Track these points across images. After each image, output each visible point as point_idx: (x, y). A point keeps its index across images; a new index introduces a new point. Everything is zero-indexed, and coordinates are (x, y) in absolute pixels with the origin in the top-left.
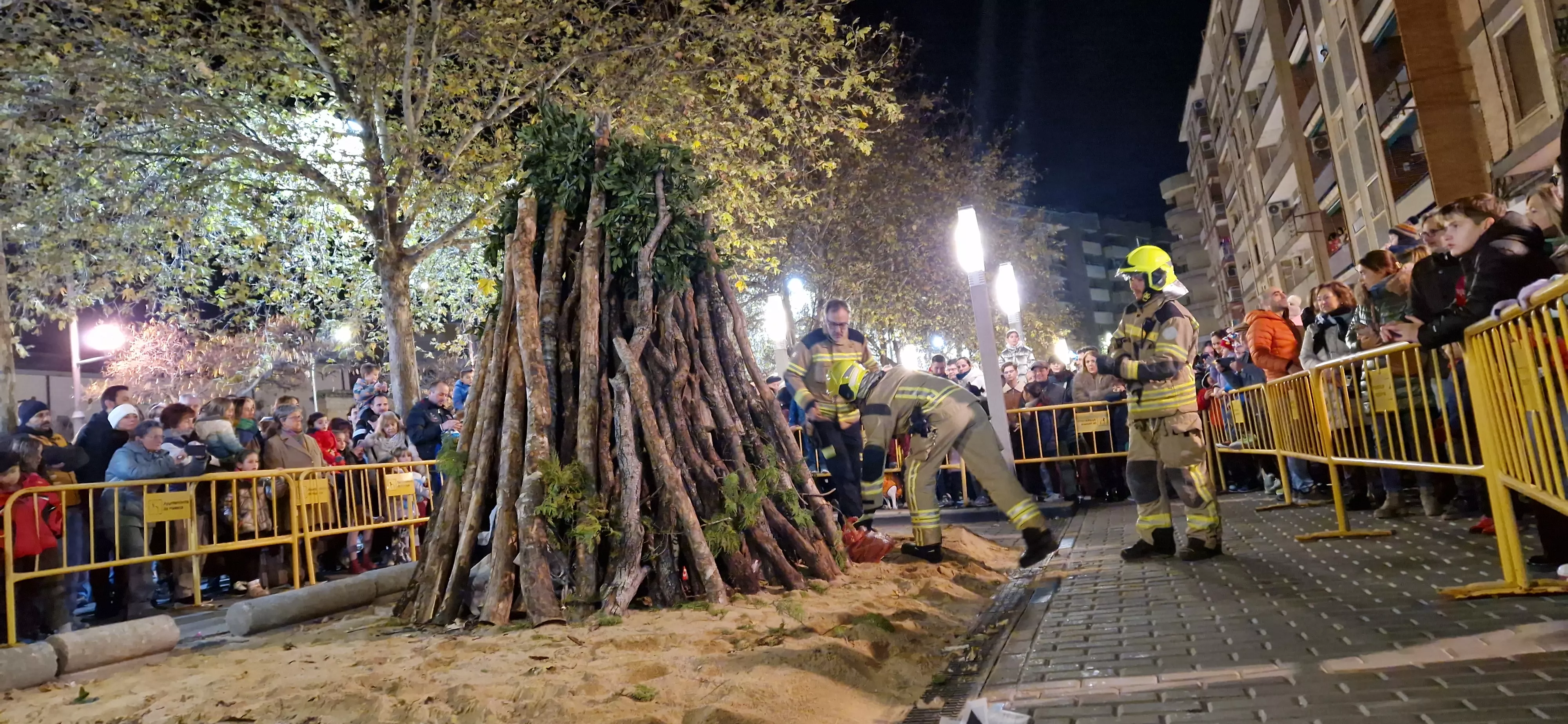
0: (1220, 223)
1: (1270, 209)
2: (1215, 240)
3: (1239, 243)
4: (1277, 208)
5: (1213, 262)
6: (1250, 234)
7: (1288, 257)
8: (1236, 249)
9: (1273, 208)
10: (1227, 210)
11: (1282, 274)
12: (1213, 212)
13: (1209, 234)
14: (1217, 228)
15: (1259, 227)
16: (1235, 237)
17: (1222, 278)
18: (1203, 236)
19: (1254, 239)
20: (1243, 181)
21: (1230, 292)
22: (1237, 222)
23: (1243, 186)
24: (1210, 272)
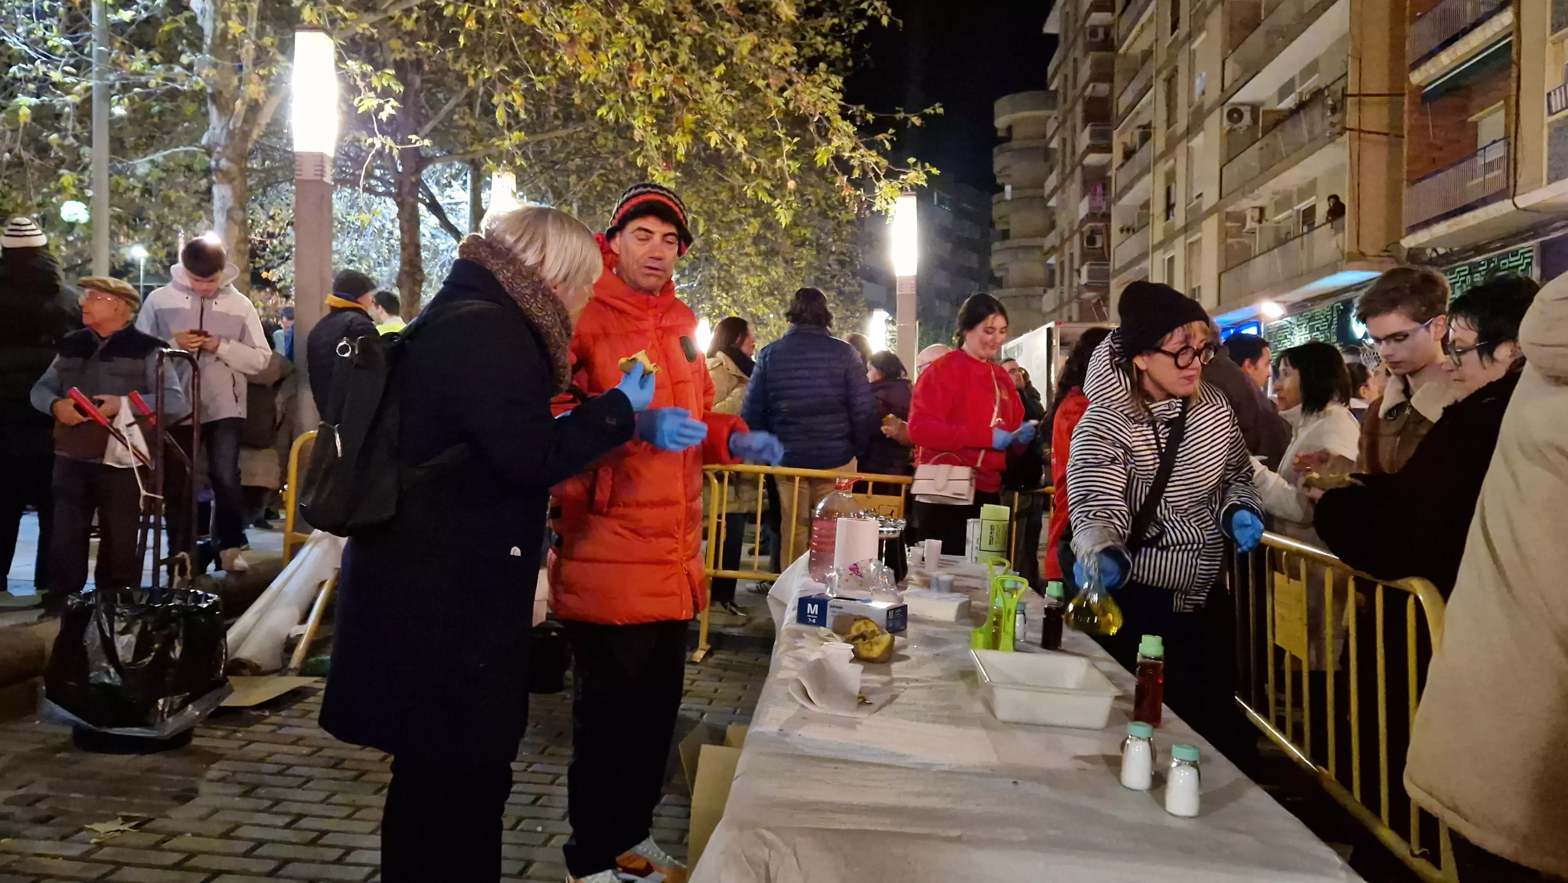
0: (1093, 159)
1: (1230, 115)
2: (1075, 187)
3: (1129, 187)
4: (1241, 115)
5: (1062, 221)
6: (1163, 167)
7: (1246, 204)
8: (1119, 196)
9: (1235, 114)
10: (1115, 133)
11: (1224, 234)
12: (1084, 139)
13: (1064, 180)
14: (1083, 167)
15: (1189, 152)
16: (1118, 178)
17: (1075, 247)
18: (1052, 181)
19: (1170, 177)
20: (1176, 70)
21: (1084, 270)
22: (1128, 154)
23: (1171, 81)
24: (1052, 239)
